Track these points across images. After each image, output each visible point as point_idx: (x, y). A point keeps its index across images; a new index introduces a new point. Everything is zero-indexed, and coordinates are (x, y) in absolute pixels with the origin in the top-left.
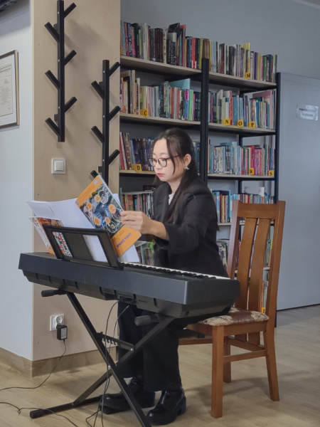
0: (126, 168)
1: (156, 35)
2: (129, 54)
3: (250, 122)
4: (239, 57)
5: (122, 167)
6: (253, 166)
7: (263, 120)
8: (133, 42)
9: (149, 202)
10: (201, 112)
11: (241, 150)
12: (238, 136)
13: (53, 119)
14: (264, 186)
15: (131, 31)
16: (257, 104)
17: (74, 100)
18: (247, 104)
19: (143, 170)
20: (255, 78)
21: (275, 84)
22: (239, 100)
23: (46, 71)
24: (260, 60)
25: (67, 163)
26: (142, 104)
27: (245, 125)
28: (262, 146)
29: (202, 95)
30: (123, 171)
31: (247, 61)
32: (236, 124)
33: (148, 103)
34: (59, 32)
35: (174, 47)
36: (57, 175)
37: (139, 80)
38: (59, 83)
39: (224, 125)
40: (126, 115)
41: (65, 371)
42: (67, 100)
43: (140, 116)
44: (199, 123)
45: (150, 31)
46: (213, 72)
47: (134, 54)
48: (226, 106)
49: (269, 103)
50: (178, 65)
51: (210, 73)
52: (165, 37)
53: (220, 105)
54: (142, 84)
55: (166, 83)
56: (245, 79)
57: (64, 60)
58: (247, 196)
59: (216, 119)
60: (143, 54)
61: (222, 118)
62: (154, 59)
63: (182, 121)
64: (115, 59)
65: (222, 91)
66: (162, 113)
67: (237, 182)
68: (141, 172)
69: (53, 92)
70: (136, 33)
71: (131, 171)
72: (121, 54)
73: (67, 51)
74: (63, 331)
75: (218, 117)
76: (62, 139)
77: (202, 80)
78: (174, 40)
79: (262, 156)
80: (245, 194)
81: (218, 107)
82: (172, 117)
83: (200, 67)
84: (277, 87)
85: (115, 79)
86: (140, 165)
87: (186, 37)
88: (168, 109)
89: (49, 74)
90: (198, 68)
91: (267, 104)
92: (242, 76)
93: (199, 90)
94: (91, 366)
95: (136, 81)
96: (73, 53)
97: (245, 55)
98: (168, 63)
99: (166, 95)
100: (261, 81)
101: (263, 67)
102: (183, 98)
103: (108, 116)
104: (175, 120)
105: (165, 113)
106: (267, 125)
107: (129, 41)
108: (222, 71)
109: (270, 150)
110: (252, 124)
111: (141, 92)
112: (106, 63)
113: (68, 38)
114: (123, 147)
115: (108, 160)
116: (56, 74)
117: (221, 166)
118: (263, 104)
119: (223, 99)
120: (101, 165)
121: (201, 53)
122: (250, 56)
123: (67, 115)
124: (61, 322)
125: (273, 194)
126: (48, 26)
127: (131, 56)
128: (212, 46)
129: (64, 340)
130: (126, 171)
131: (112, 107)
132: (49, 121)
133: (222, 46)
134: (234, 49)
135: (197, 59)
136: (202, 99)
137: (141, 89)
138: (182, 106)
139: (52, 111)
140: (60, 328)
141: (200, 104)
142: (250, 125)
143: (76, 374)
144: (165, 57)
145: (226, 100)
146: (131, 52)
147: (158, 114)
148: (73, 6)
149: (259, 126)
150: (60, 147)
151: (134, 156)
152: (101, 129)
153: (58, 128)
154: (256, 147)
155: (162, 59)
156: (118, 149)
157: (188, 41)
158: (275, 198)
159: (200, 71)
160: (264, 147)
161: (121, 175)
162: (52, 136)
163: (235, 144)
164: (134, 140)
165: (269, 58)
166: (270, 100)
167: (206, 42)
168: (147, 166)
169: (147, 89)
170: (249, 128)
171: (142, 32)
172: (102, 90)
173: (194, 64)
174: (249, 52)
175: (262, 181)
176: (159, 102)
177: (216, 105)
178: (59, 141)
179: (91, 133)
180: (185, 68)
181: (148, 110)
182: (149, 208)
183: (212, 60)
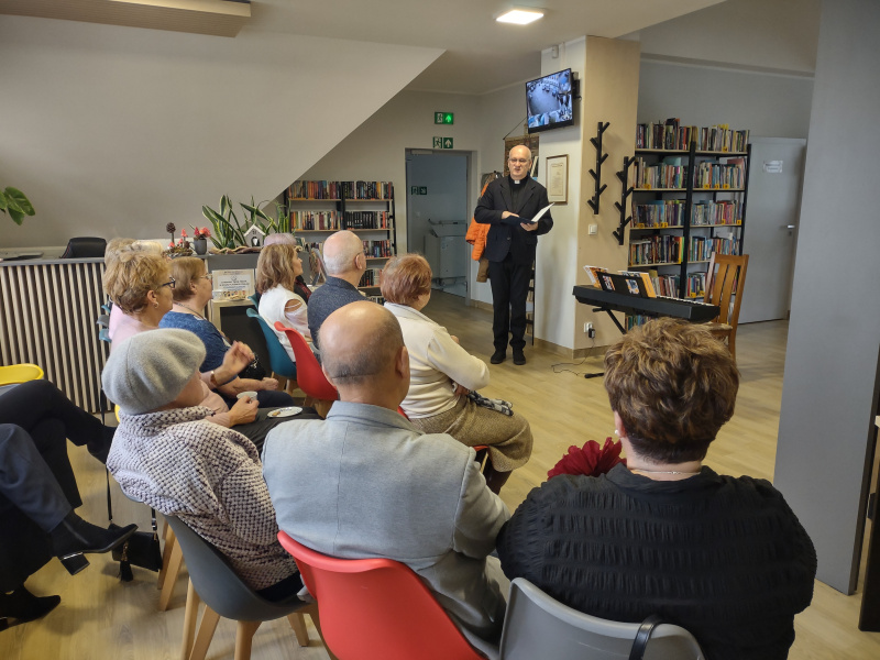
0: (634, 227)
1: (659, 129)
4: (719, 136)
6: (725, 217)
8: (642, 138)
11: (716, 206)
12: (713, 194)
15: (641, 130)
17: (605, 186)
19: (645, 226)
20: (731, 151)
22: (717, 169)
23: (589, 169)
24: (735, 136)
26: (646, 180)
27: (720, 186)
29: (689, 169)
30: (632, 230)
31: (725, 138)
32: (713, 186)
33: (651, 179)
34: (598, 143)
35: (671, 137)
37: (645, 163)
38: (596, 175)
39: (704, 189)
42: (601, 186)
43: (645, 189)
44: (685, 189)
45: (654, 127)
46: (699, 150)
47: (643, 145)
48: (707, 174)
49: (740, 169)
50: (673, 148)
51: (696, 151)
52: (664, 130)
53: (702, 174)
54: (647, 166)
55: (663, 163)
56: (722, 152)
57: (601, 160)
58: (718, 240)
59: (698, 185)
60: (649, 144)
61: (703, 183)
62: (656, 147)
63: (674, 189)
64: (631, 155)
65: (704, 163)
68: (643, 228)
70: (644, 131)
71: (638, 228)
72: (635, 149)
73: (603, 154)
75: (700, 183)
77: (690, 156)
78: (671, 131)
85: (632, 169)
86: (643, 224)
88: (663, 182)
89: (591, 171)
90: (687, 149)
92: (720, 150)
93: (687, 163)
96: (606, 156)
97: (724, 133)
98: (666, 148)
99: (663, 172)
101: (738, 141)
102: (675, 173)
103: (626, 194)
104: (669, 189)
105: (662, 185)
109: (739, 204)
112: (626, 159)
113: (604, 145)
115: (624, 222)
116: (595, 170)
117: (700, 219)
118: (735, 170)
119: (705, 170)
120: (619, 227)
121: (690, 137)
126: (593, 140)
127: (641, 148)
128: (698, 131)
131: (628, 188)
133: (706, 129)
134: (715, 130)
135: (687, 142)
137: (646, 170)
138: (674, 179)
141: (687, 176)
142: (724, 185)
144: (664, 145)
147: (657, 186)
148: (608, 124)
149: (732, 186)
151: (639, 218)
156: (630, 216)
157: (681, 130)
160: (735, 202)
163: (711, 201)
164: (639, 206)
167: (694, 128)
169: (650, 170)
170: (723, 189)
171: (649, 129)
172: (623, 176)
173: (685, 147)
174: (727, 131)
175: (730, 228)
176: (658, 177)
177: (699, 174)
178: (594, 214)
179: (613, 207)
180: (678, 150)
181: (650, 183)
183: (698, 141)
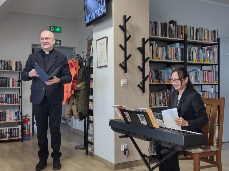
0: (152, 82)
1: (164, 26)
2: (153, 34)
3: (206, 60)
4: (201, 32)
5: (150, 82)
6: (208, 79)
7: (212, 59)
8: (154, 30)
9: (162, 96)
10: (184, 57)
11: (202, 72)
12: (200, 66)
13: (122, 64)
14: (213, 88)
15: (154, 25)
16: (209, 52)
17: (130, 55)
18: (204, 52)
19: (159, 83)
20: (208, 41)
21: (217, 43)
22: (201, 51)
23: (119, 44)
24: (210, 33)
25: (128, 82)
26: (158, 55)
27: (204, 62)
28: (212, 70)
29: (184, 50)
30: (150, 84)
31: (204, 34)
32: (200, 61)
33: (161, 54)
34: (124, 28)
35: (172, 30)
36: (124, 86)
37: (157, 45)
38: (124, 49)
39: (194, 62)
40: (152, 60)
41: (128, 169)
42: (127, 55)
43: (157, 60)
44: (183, 62)
45: (161, 24)
46: (189, 39)
47: (155, 34)
48: (195, 54)
49: (215, 51)
50: (173, 37)
51: (188, 40)
52: (168, 26)
53: (192, 54)
54: (158, 47)
55: (168, 46)
56: (203, 41)
57: (126, 39)
58: (205, 93)
59: (190, 59)
60: (158, 34)
61: (194, 59)
62: (163, 36)
63: (176, 61)
64: (147, 37)
65: (193, 47)
66: (167, 58)
67: (200, 86)
68: (158, 83)
69: (122, 52)
70: (156, 25)
71: (154, 83)
72: (149, 35)
73: (128, 35)
74: (127, 152)
75: (191, 58)
76: (126, 72)
77: (184, 43)
78: (172, 27)
79: (212, 74)
80: (204, 91)
81: (191, 54)
82: (171, 60)
83: (183, 38)
84: (219, 44)
85: (147, 46)
86: (158, 81)
87: (177, 26)
88: (169, 56)
89: (120, 45)
90: (182, 38)
91: (214, 52)
92: (202, 40)
93: (183, 47)
94: (138, 167)
95: (156, 45)
96: (130, 36)
97: (203, 31)
98: (169, 37)
99: (169, 51)
100: (210, 42)
101: (212, 36)
102: (176, 51)
103: (144, 61)
104: (173, 61)
105: (168, 58)
106: (214, 61)
107: (152, 29)
108: (193, 39)
109: (216, 72)
110: (207, 61)
111: (158, 50)
112: (143, 39)
113: (128, 30)
114: (150, 73)
115: (144, 79)
116: (123, 46)
117: (193, 80)
118: (212, 52)
119: (194, 51)
120: (141, 82)
121: (184, 32)
122: (206, 31)
123: (127, 62)
124: (126, 148)
125: (217, 91)
126: (120, 26)
127: (153, 35)
128: (188, 28)
129: (127, 155)
130: (152, 83)
131: (146, 57)
132: (120, 65)
133: (193, 28)
134: (198, 29)
135: (182, 34)
136: (184, 51)
137: (158, 49)
138: (176, 55)
139: (121, 60)
140: (125, 150)
141: (183, 54)
142: (206, 61)
143: (132, 170)
144: (168, 35)
145: (195, 51)
146: (154, 34)
147: (165, 59)
148: (130, 17)
149: (210, 61)
150: (124, 75)
151: (155, 77)
152: (141, 67)
153: (124, 67)
154: (209, 71)
155: (167, 35)
156: (149, 75)
157: (178, 27)
158: (219, 93)
159: (183, 40)
160: (213, 70)
161: (150, 85)
162: (121, 70)
163: (199, 70)
164: (155, 70)
165: (214, 32)
166: (215, 50)
167: (186, 27)
168: (161, 81)
169: (160, 48)
170: (206, 63)
171: (158, 25)
172: (142, 50)
173: (181, 37)
174: (205, 30)
175: (212, 86)
176: (165, 54)
177: (190, 54)
178: (124, 72)
179: (137, 68)
180: (176, 39)
181: (161, 57)
182: (162, 99)
183: (189, 35)
